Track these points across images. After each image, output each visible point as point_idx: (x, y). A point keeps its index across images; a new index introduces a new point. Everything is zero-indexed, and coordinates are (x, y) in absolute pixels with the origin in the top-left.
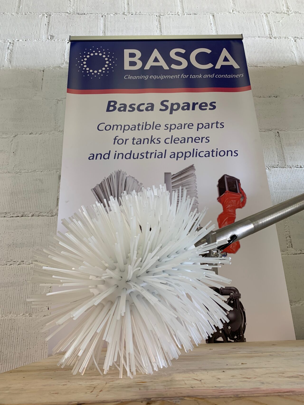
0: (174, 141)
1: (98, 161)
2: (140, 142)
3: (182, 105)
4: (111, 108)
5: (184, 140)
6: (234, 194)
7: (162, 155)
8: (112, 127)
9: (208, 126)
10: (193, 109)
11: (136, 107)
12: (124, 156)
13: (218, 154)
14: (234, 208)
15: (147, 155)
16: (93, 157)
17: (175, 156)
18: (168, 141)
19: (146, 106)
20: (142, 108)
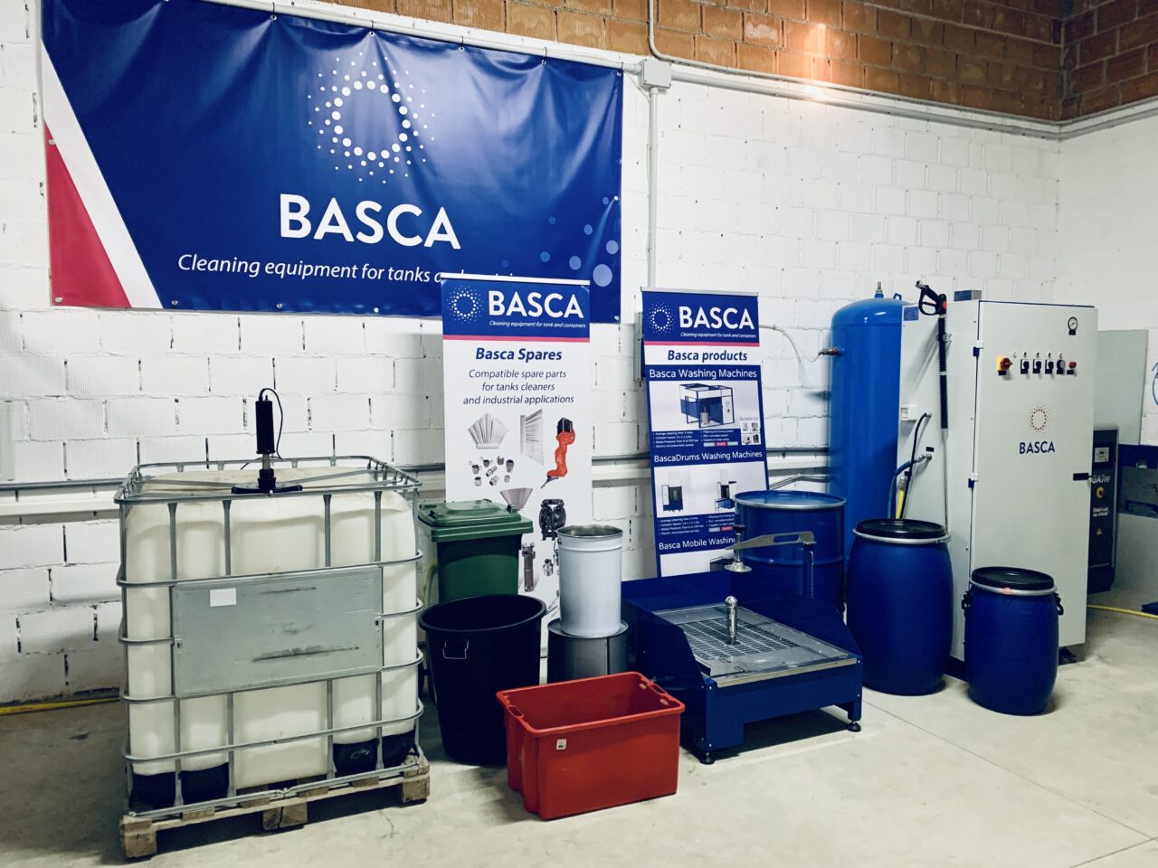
0: (529, 387)
1: (471, 406)
2: (503, 388)
3: (536, 354)
4: (480, 356)
5: (536, 388)
6: (567, 433)
7: (519, 401)
8: (481, 374)
9: (554, 375)
10: (544, 358)
11: (499, 354)
12: (491, 401)
13: (560, 400)
14: (566, 444)
15: (507, 400)
16: (466, 401)
17: (528, 401)
18: (524, 387)
19: (508, 354)
20: (505, 355)
